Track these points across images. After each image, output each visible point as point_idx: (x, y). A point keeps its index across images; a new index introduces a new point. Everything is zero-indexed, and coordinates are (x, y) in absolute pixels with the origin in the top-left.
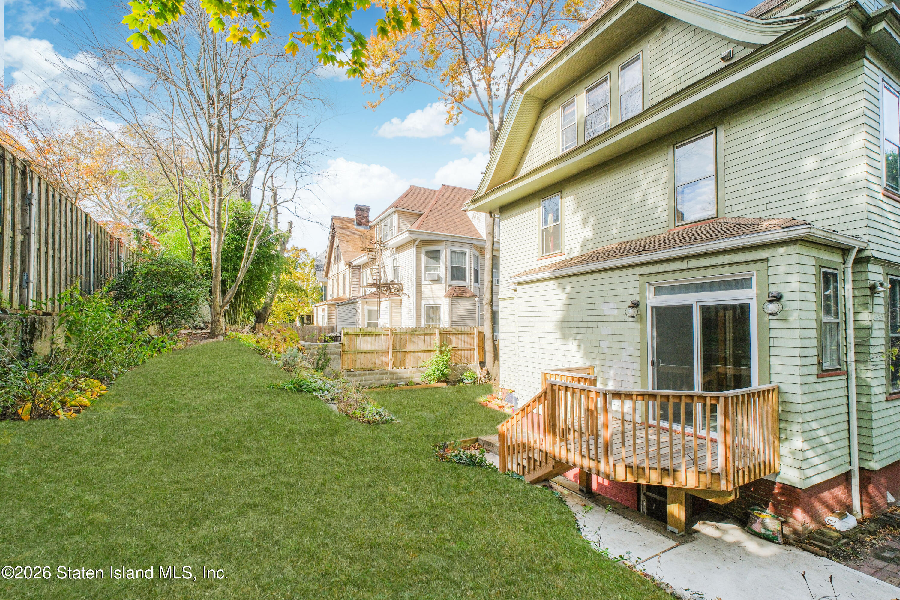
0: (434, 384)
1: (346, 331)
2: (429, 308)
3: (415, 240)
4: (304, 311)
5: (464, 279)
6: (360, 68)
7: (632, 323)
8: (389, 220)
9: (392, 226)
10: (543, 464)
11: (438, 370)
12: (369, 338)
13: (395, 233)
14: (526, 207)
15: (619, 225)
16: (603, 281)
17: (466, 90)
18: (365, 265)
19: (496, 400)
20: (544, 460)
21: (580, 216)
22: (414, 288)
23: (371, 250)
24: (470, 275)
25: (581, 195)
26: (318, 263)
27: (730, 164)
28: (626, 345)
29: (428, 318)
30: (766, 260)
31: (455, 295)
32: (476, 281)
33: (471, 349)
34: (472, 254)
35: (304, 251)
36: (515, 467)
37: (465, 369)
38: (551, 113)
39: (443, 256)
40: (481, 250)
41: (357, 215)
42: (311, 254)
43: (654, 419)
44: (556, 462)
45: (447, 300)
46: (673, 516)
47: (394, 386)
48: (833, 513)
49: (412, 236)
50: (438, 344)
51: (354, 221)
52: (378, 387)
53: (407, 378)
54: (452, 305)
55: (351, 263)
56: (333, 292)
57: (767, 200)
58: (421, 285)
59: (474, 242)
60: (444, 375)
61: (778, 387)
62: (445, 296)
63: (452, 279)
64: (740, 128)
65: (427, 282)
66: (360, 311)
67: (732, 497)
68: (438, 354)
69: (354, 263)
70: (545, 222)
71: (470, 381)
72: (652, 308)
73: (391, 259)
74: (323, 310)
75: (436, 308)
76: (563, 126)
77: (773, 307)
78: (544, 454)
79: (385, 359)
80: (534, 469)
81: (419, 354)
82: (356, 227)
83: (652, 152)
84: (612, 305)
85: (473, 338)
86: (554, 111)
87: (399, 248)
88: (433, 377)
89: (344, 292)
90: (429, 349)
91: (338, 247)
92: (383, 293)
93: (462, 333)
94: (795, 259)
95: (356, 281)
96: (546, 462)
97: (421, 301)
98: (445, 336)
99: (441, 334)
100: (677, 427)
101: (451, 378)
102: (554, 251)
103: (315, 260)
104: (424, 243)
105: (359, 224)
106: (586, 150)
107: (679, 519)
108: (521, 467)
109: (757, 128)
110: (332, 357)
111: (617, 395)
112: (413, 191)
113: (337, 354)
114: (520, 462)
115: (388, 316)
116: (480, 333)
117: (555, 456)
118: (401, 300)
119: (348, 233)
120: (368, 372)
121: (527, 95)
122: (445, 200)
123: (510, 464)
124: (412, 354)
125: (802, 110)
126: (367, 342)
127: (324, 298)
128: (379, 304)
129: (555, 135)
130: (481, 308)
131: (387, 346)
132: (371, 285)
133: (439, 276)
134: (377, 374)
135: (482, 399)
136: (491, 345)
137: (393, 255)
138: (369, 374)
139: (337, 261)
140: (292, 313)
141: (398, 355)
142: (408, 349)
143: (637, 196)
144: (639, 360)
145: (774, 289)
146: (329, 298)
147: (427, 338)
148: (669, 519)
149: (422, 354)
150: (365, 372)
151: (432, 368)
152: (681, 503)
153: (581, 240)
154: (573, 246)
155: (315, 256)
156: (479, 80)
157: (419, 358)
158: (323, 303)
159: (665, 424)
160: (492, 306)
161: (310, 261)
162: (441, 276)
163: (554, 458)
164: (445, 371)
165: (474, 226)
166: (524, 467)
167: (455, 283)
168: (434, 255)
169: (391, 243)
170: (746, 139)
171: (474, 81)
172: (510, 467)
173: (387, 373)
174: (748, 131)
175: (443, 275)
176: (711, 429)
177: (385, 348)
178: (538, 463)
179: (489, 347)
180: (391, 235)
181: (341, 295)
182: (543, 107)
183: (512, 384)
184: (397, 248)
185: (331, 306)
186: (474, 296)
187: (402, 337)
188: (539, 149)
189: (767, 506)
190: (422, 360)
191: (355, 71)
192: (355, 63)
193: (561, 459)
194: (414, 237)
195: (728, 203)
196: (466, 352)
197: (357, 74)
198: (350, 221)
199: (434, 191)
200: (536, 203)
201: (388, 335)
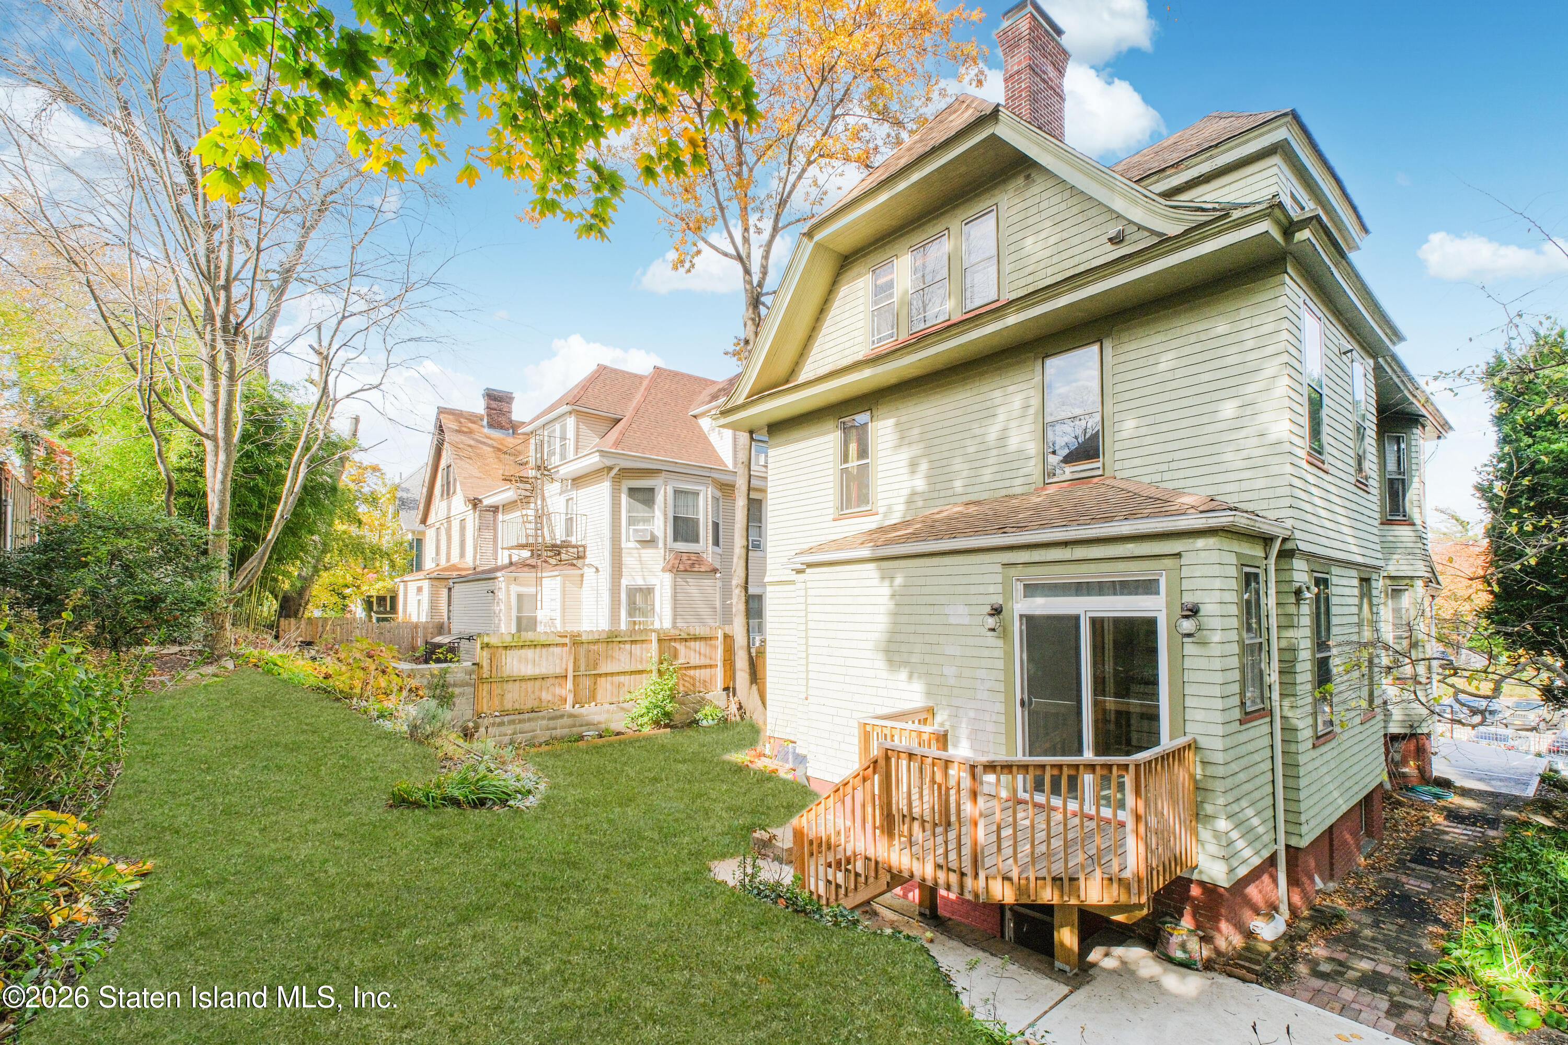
0: (646, 730)
1: (486, 640)
2: (632, 592)
3: (610, 469)
4: (375, 589)
5: (696, 540)
6: (601, 225)
7: (991, 640)
8: (557, 427)
9: (563, 438)
10: (871, 880)
11: (656, 706)
12: (529, 653)
13: (571, 455)
14: (814, 429)
15: (965, 474)
16: (948, 571)
17: (708, 214)
18: (508, 506)
19: (763, 758)
20: (872, 874)
21: (905, 455)
22: (607, 554)
23: (523, 480)
24: (705, 533)
25: (904, 419)
26: (405, 495)
27: (1120, 398)
28: (981, 674)
29: (633, 610)
30: (1178, 555)
31: (681, 567)
32: (716, 542)
33: (711, 666)
34: (710, 496)
35: (375, 469)
36: (822, 885)
37: (702, 703)
38: (854, 279)
39: (659, 498)
40: (726, 488)
41: (488, 408)
42: (388, 476)
43: (1025, 791)
44: (893, 876)
45: (668, 578)
46: (1062, 944)
47: (576, 741)
48: (1258, 914)
49: (604, 460)
50: (655, 659)
51: (482, 420)
52: (547, 743)
53: (599, 723)
54: (675, 586)
55: (480, 501)
56: (438, 553)
57: (1169, 457)
58: (621, 549)
59: (713, 475)
60: (666, 714)
61: (1195, 741)
62: (663, 570)
63: (675, 540)
64: (1134, 345)
65: (632, 545)
66: (501, 595)
67: (1145, 911)
68: (654, 676)
69: (486, 502)
70: (845, 459)
71: (711, 722)
72: (1021, 616)
73: (563, 499)
74: (420, 589)
75: (648, 592)
76: (876, 303)
77: (1187, 625)
78: (873, 863)
79: (558, 691)
80: (856, 888)
81: (622, 678)
82: (486, 430)
83: (1012, 365)
84: (962, 610)
85: (716, 647)
86: (859, 275)
87: (578, 481)
88: (646, 719)
89: (462, 554)
90: (640, 668)
91: (449, 467)
92: (546, 562)
93: (695, 639)
94: (1215, 557)
95: (488, 535)
96: (876, 877)
97: (620, 579)
98: (666, 644)
99: (660, 640)
100: (1056, 802)
101: (677, 719)
102: (858, 506)
103: (397, 487)
104: (626, 473)
105: (491, 425)
106: (916, 351)
107: (1070, 950)
108: (833, 886)
109: (1156, 349)
110: (457, 691)
111: (990, 767)
112: (602, 374)
113: (467, 684)
114: (830, 878)
115: (557, 605)
116: (726, 636)
117: (890, 867)
118: (582, 575)
119: (472, 443)
120: (526, 716)
121: (818, 245)
122: (660, 396)
123: (812, 880)
124: (609, 678)
125: (1212, 333)
126: (527, 660)
127: (416, 564)
128: (539, 581)
129: (861, 316)
130: (726, 593)
131: (564, 666)
132: (522, 546)
133: (652, 534)
134: (543, 718)
135: (739, 757)
136: (745, 657)
137: (566, 491)
138: (529, 720)
139: (448, 491)
140: (347, 591)
141: (586, 682)
142: (603, 669)
143: (993, 432)
144: (1001, 697)
145: (1188, 599)
146: (429, 564)
147: (636, 649)
148: (1057, 950)
149: (627, 677)
150: (521, 716)
151: (645, 703)
152: (1073, 925)
153: (906, 492)
154: (893, 501)
155: (397, 481)
156: (730, 200)
157: (620, 685)
158: (421, 575)
159: (1040, 798)
160: (746, 589)
161: (388, 488)
162: (656, 533)
163: (889, 870)
164: (669, 708)
165: (710, 444)
166: (838, 886)
167: (682, 546)
168: (645, 496)
169: (564, 471)
170: (1141, 363)
171: (722, 199)
172: (813, 888)
173: (562, 716)
174: (1145, 352)
175: (659, 533)
176: (1103, 802)
177: (559, 671)
178: (862, 879)
179: (741, 662)
180: (563, 456)
181: (455, 559)
182: (842, 267)
183: (788, 730)
184: (574, 480)
185: (436, 583)
186: (715, 571)
187: (592, 647)
188: (834, 335)
189: (1181, 915)
190: (626, 689)
191: (590, 228)
192: (594, 216)
193: (900, 872)
194: (609, 463)
195: (1118, 456)
196: (703, 671)
197: (593, 233)
198: (473, 418)
199: (641, 378)
200: (830, 424)
201: (564, 645)
